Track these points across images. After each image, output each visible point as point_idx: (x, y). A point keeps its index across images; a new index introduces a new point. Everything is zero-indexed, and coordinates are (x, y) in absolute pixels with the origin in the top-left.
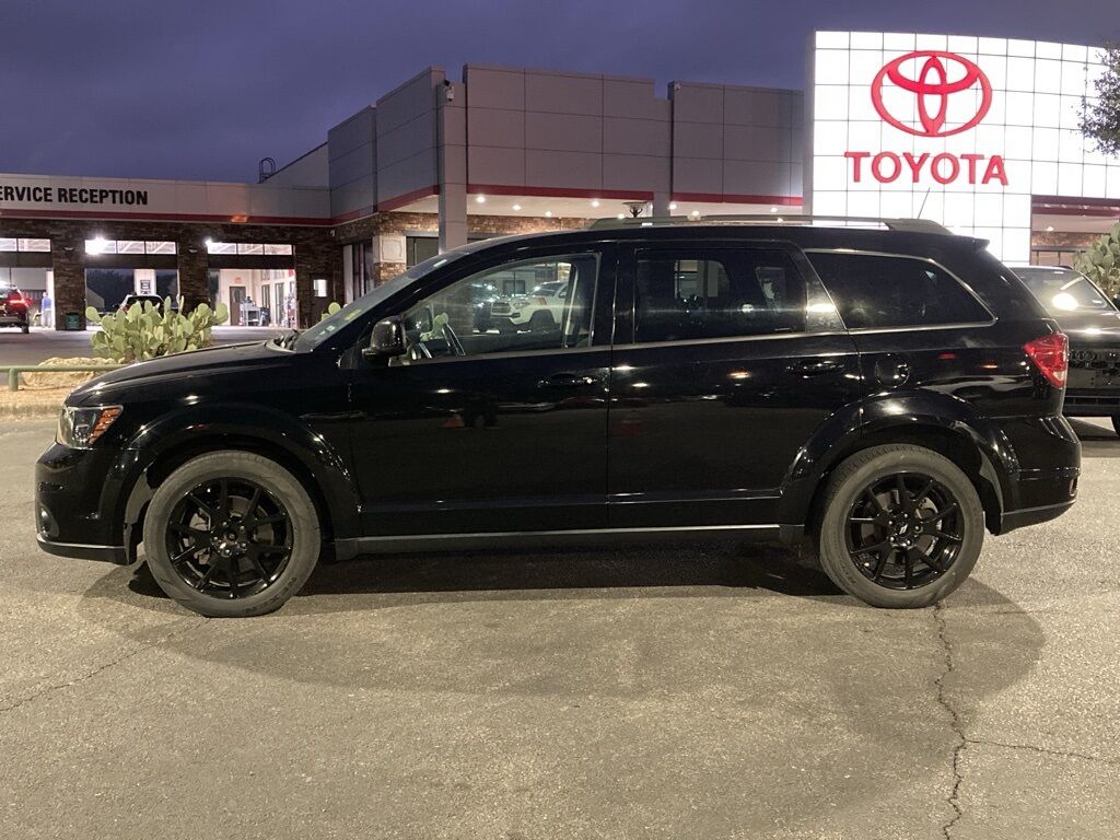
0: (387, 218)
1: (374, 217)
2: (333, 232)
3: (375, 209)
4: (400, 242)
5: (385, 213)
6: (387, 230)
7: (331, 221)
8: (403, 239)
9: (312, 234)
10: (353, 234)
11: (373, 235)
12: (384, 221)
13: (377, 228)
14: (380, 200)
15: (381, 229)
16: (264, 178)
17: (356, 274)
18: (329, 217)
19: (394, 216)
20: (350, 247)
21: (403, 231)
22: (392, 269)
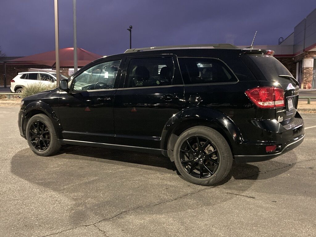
0: (307, 53)
1: (303, 53)
2: (293, 58)
3: (304, 50)
4: (311, 61)
5: (306, 52)
6: (307, 57)
7: (293, 55)
8: (313, 60)
9: (286, 59)
10: (298, 59)
11: (303, 59)
12: (306, 54)
13: (304, 57)
14: (305, 48)
15: (305, 57)
16: (280, 43)
17: (299, 71)
18: (292, 54)
19: (310, 53)
20: (298, 63)
21: (313, 57)
22: (308, 69)
